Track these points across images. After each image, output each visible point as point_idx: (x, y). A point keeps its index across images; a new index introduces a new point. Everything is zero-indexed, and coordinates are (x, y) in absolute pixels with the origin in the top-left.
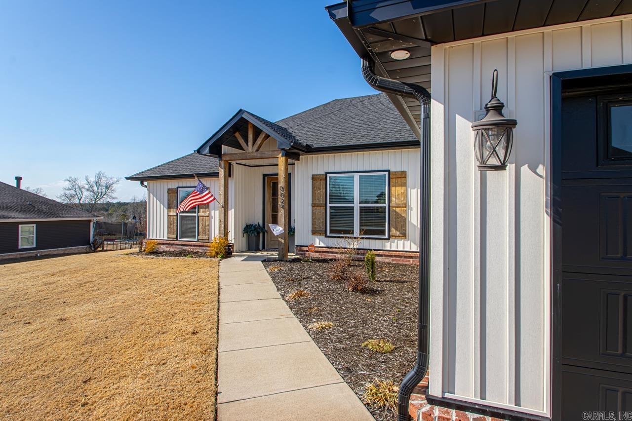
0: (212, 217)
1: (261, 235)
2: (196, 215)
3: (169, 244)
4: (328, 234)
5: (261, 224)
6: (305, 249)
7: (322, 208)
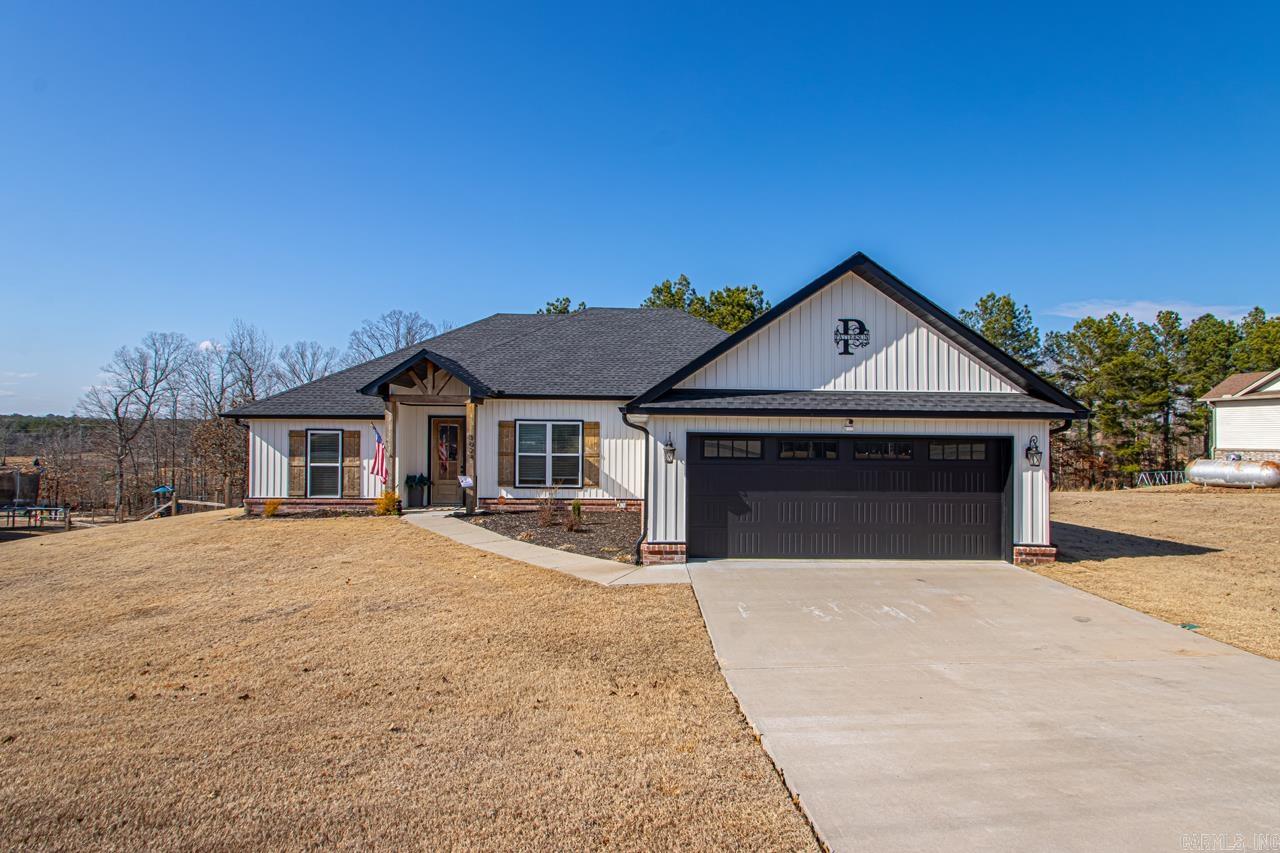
0: (364, 468)
1: (426, 488)
2: (338, 465)
3: (292, 504)
4: (517, 485)
5: (425, 475)
6: (489, 501)
7: (511, 458)
